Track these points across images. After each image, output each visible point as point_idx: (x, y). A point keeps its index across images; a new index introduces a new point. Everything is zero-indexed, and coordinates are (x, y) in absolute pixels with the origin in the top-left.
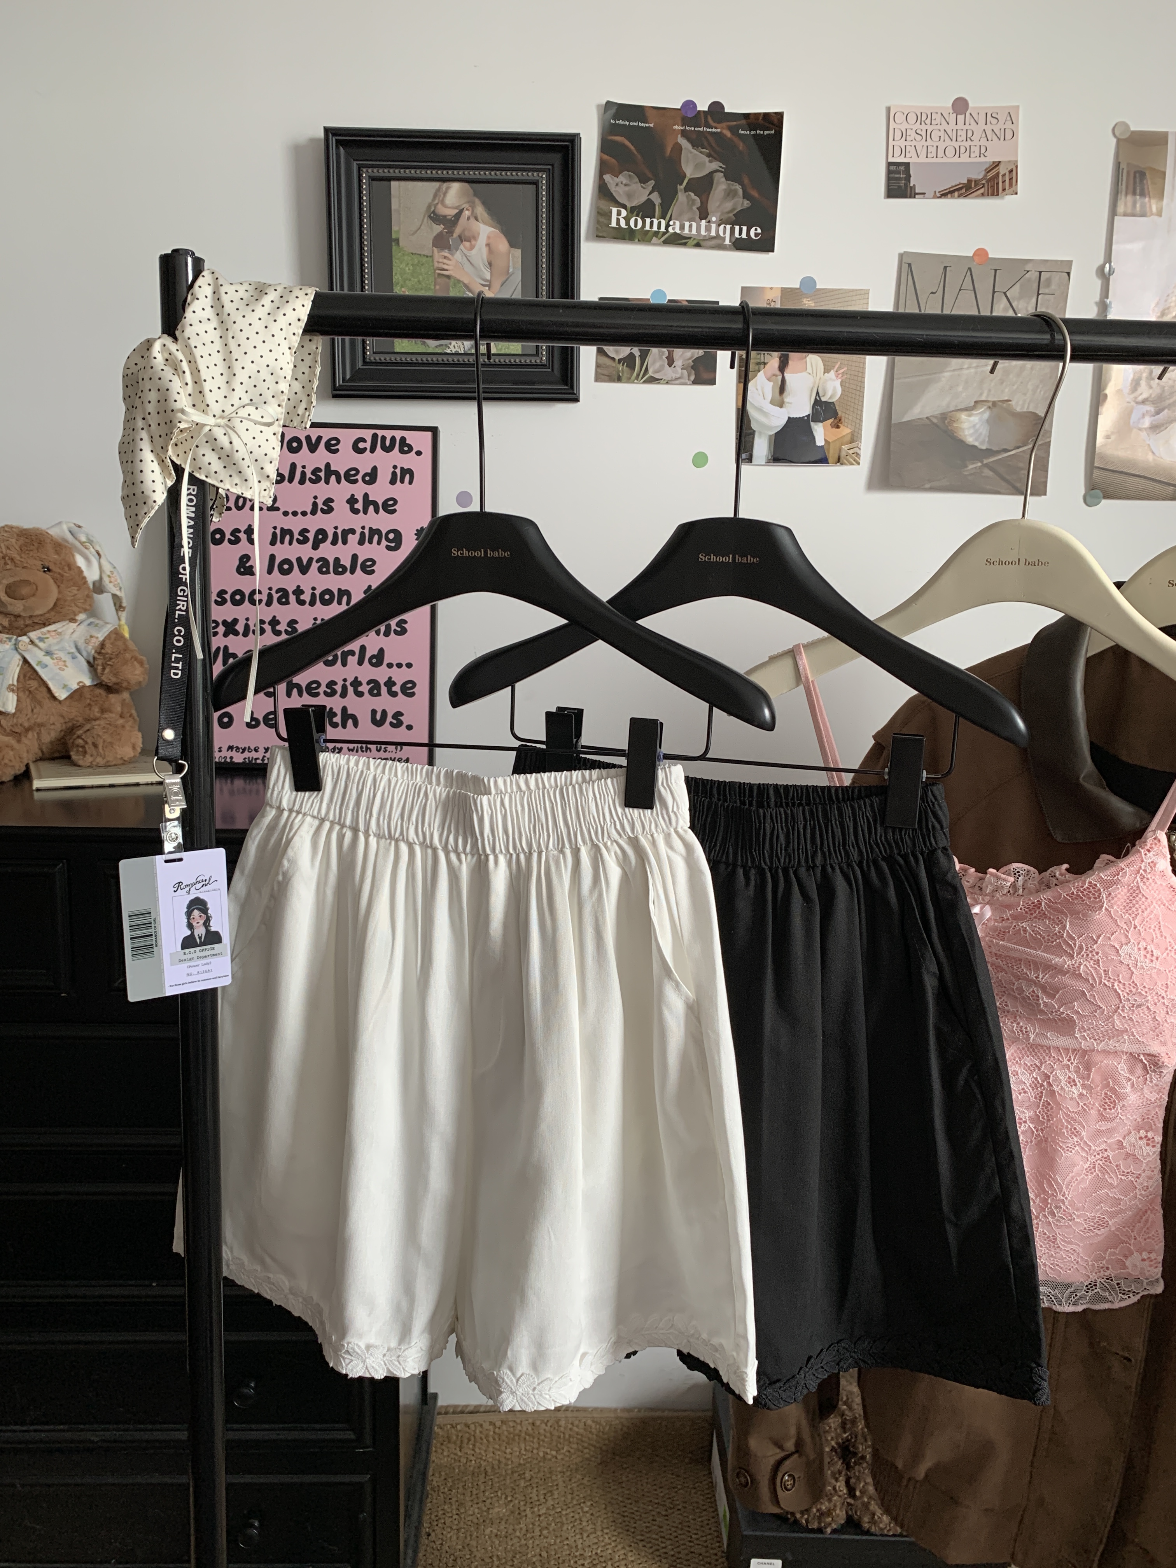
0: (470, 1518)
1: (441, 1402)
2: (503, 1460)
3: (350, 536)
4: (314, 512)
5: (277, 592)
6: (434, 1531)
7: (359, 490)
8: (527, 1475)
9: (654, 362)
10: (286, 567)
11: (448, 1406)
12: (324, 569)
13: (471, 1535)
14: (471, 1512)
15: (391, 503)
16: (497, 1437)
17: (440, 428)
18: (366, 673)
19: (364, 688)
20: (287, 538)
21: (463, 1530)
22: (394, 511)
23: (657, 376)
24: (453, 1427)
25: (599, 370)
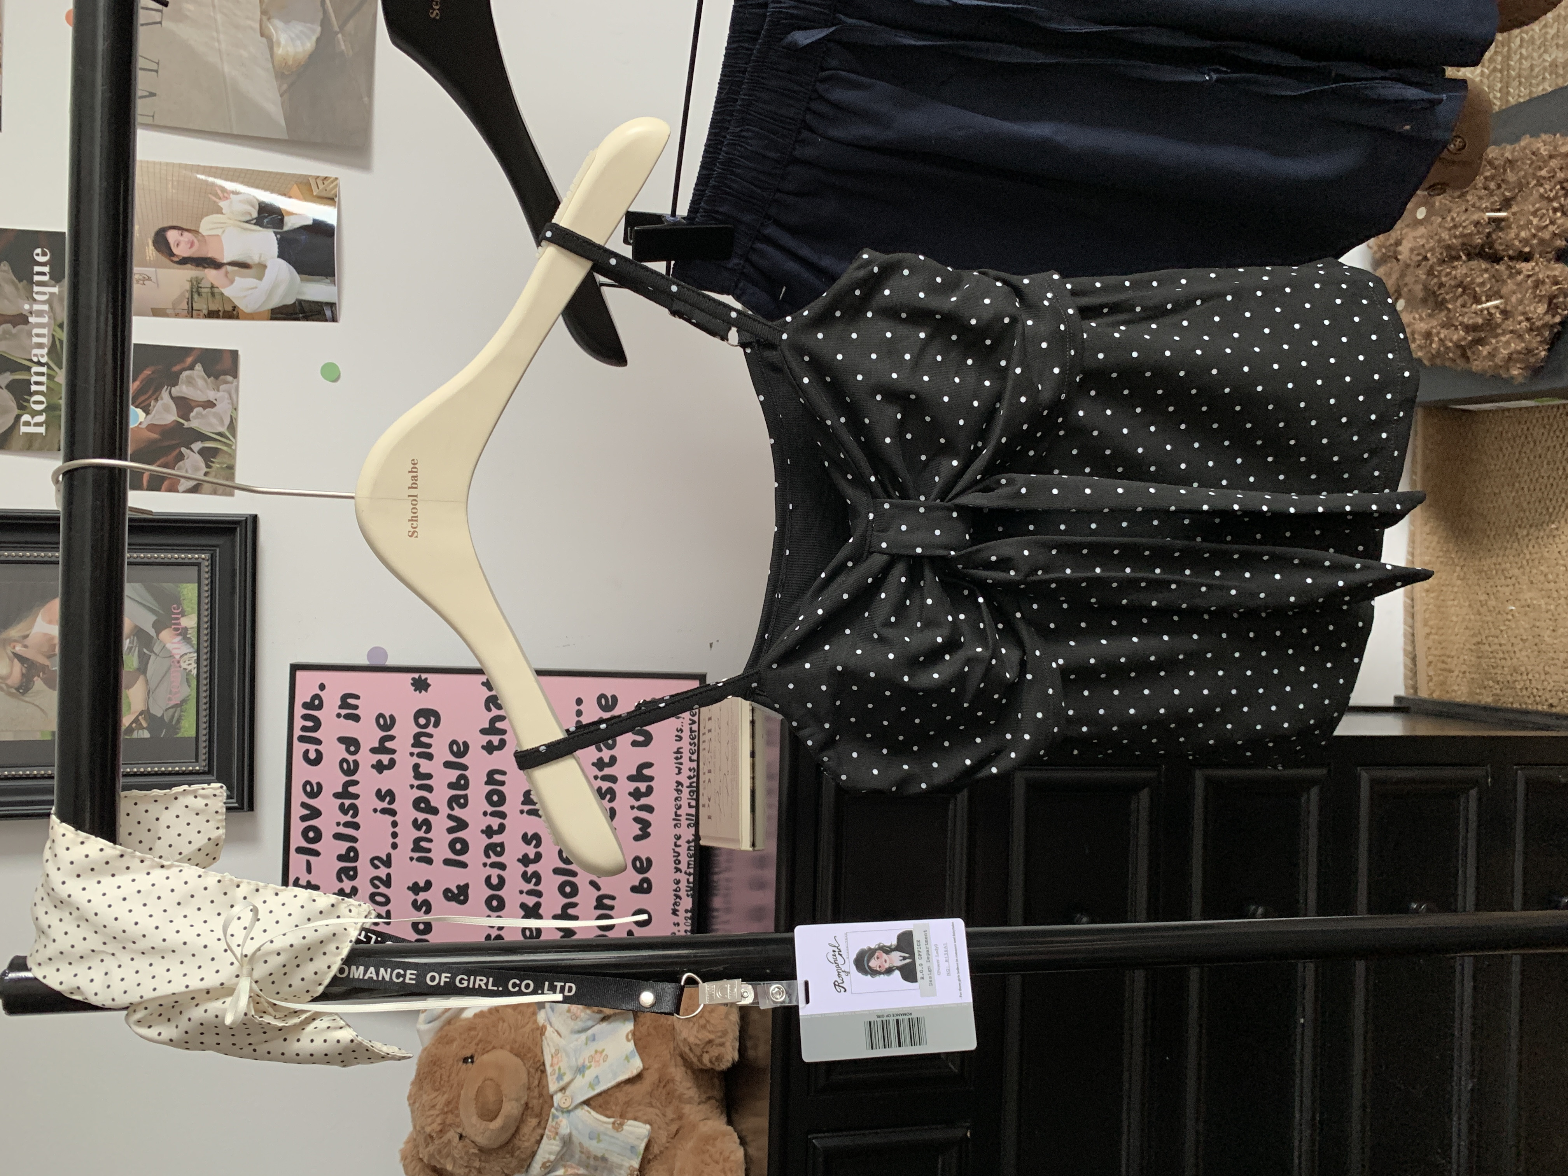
0: (1532, 659)
1: (1402, 693)
2: (1466, 623)
3: (423, 770)
4: (393, 813)
6: (1546, 700)
8: (1483, 597)
9: (209, 424)
11: (1406, 687)
13: (1553, 659)
14: (1526, 659)
16: (1441, 632)
17: (291, 662)
21: (1547, 668)
22: (392, 716)
23: (227, 422)
24: (1431, 680)
25: (220, 490)
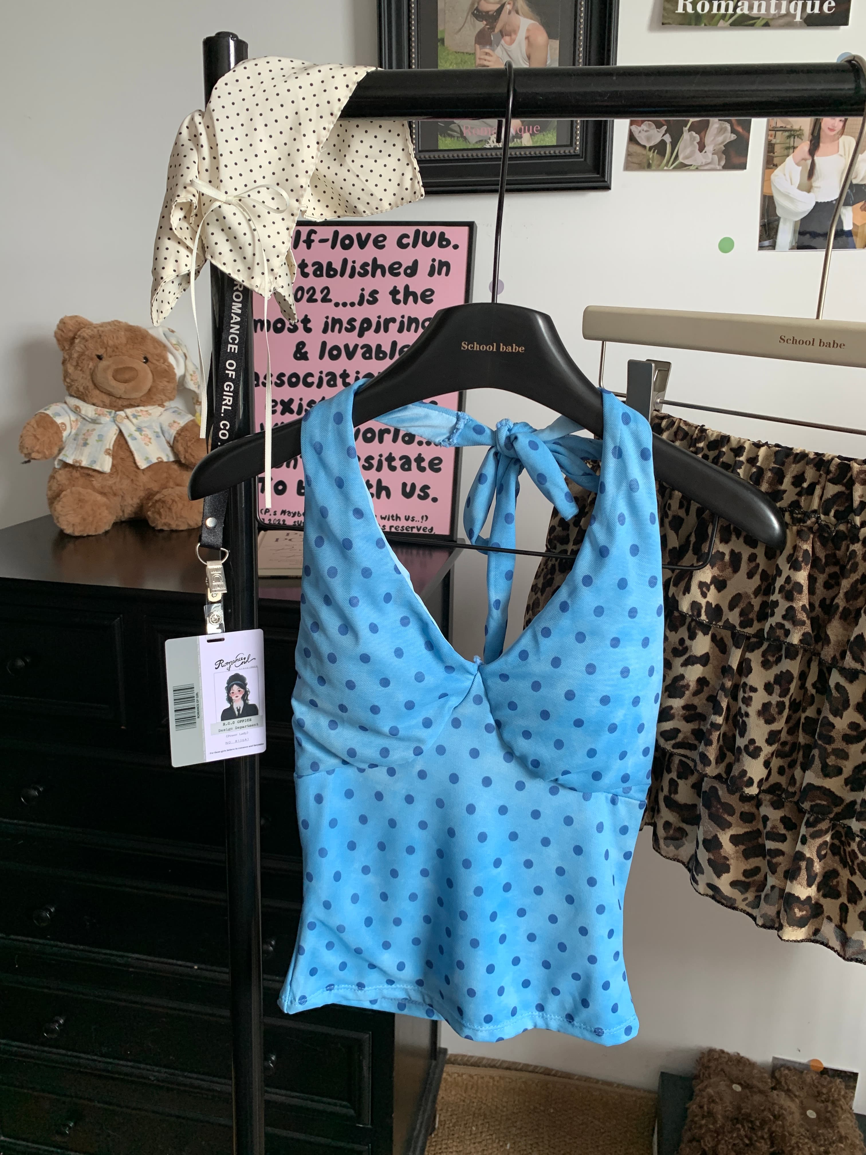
1: (450, 1053)
3: (391, 325)
4: (361, 303)
5: (327, 375)
7: (401, 282)
9: (685, 148)
10: (334, 354)
11: (454, 1056)
12: (367, 355)
15: (428, 293)
17: (476, 222)
18: (399, 449)
19: (397, 463)
20: (337, 326)
22: (432, 301)
23: (686, 162)
25: (629, 159)
